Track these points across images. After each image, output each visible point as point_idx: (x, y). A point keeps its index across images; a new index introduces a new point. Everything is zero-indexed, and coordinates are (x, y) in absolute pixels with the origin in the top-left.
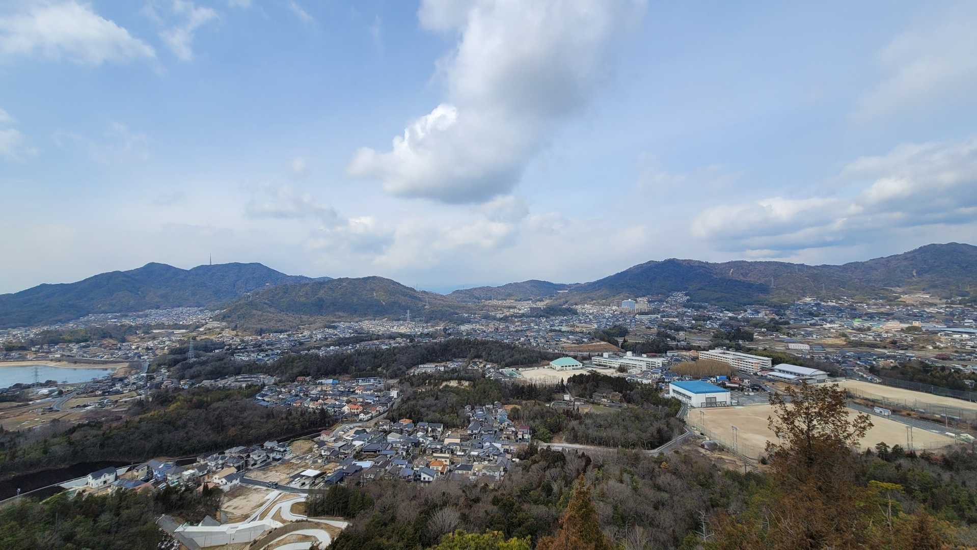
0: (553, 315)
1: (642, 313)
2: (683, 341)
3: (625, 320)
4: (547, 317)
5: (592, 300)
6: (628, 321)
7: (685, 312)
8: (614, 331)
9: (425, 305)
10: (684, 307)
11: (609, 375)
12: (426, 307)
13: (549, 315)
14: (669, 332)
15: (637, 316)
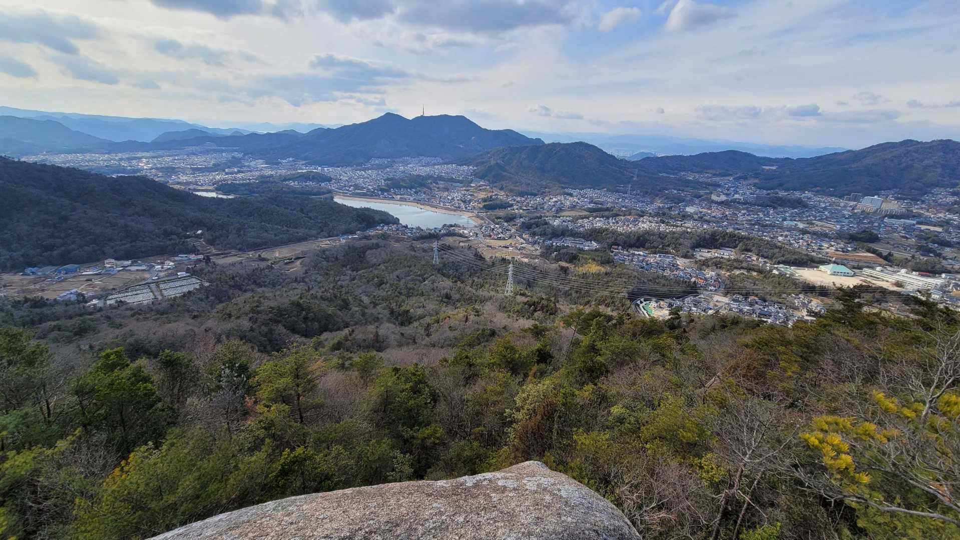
0: (780, 205)
1: (892, 216)
2: (951, 259)
3: (871, 222)
4: (774, 208)
5: (816, 186)
6: (876, 224)
7: (950, 220)
8: (862, 236)
9: (633, 177)
10: (949, 211)
11: (884, 287)
12: (634, 179)
13: (776, 206)
14: (930, 245)
15: (886, 220)
